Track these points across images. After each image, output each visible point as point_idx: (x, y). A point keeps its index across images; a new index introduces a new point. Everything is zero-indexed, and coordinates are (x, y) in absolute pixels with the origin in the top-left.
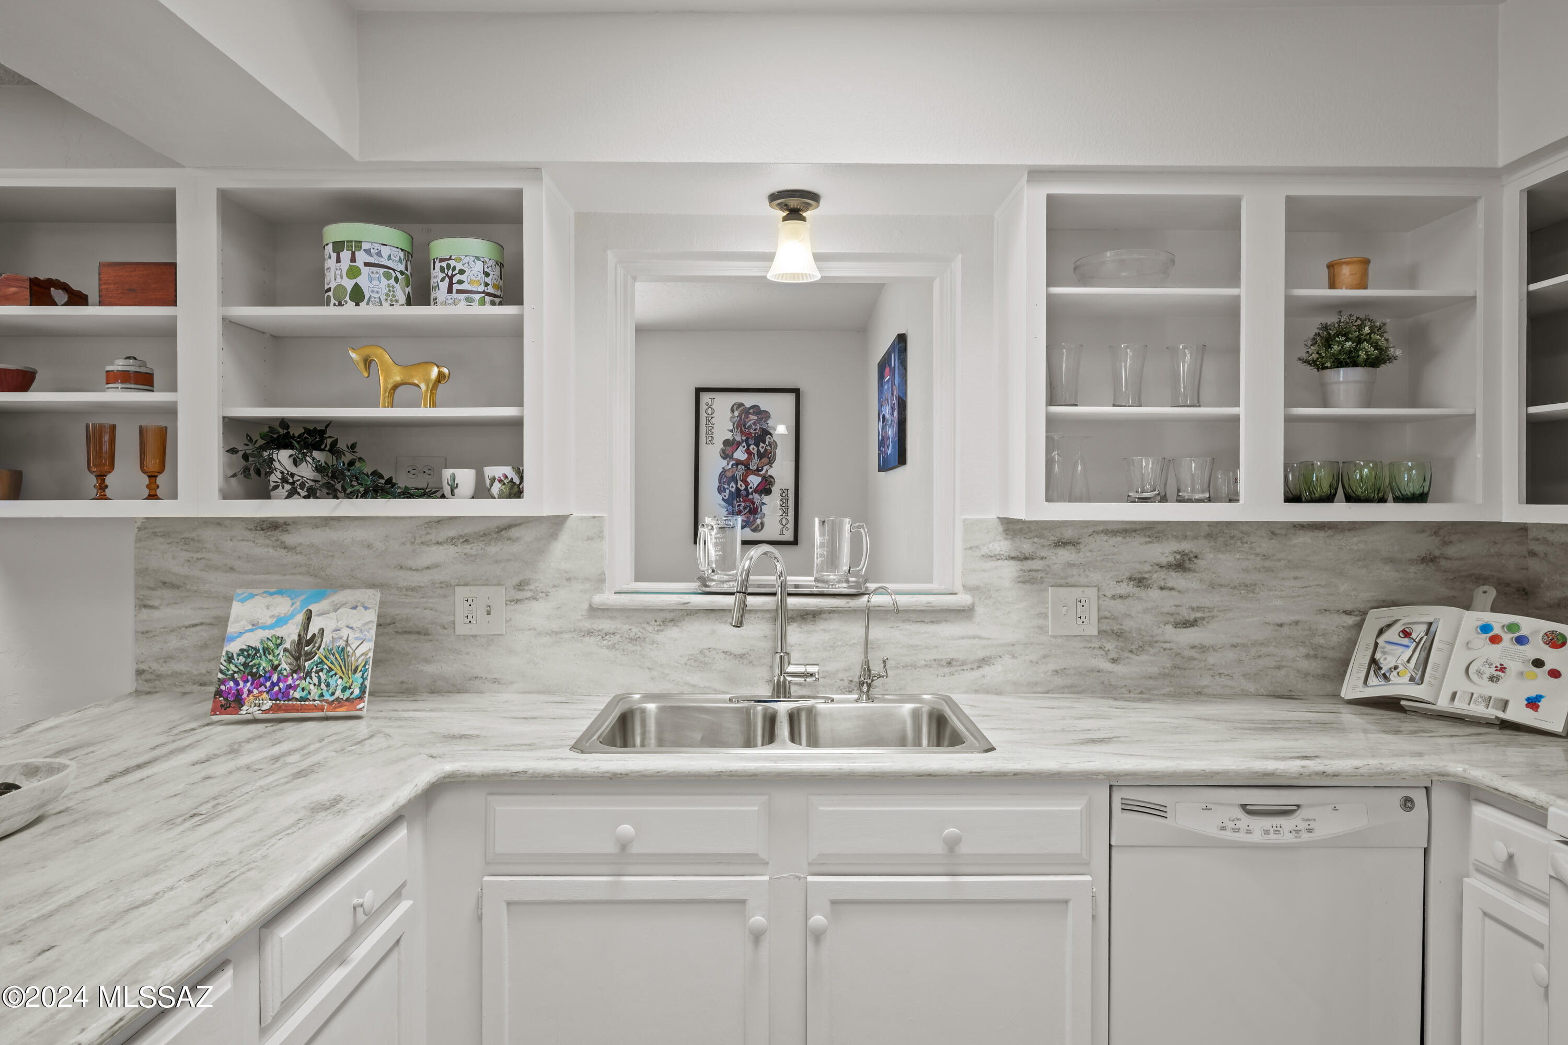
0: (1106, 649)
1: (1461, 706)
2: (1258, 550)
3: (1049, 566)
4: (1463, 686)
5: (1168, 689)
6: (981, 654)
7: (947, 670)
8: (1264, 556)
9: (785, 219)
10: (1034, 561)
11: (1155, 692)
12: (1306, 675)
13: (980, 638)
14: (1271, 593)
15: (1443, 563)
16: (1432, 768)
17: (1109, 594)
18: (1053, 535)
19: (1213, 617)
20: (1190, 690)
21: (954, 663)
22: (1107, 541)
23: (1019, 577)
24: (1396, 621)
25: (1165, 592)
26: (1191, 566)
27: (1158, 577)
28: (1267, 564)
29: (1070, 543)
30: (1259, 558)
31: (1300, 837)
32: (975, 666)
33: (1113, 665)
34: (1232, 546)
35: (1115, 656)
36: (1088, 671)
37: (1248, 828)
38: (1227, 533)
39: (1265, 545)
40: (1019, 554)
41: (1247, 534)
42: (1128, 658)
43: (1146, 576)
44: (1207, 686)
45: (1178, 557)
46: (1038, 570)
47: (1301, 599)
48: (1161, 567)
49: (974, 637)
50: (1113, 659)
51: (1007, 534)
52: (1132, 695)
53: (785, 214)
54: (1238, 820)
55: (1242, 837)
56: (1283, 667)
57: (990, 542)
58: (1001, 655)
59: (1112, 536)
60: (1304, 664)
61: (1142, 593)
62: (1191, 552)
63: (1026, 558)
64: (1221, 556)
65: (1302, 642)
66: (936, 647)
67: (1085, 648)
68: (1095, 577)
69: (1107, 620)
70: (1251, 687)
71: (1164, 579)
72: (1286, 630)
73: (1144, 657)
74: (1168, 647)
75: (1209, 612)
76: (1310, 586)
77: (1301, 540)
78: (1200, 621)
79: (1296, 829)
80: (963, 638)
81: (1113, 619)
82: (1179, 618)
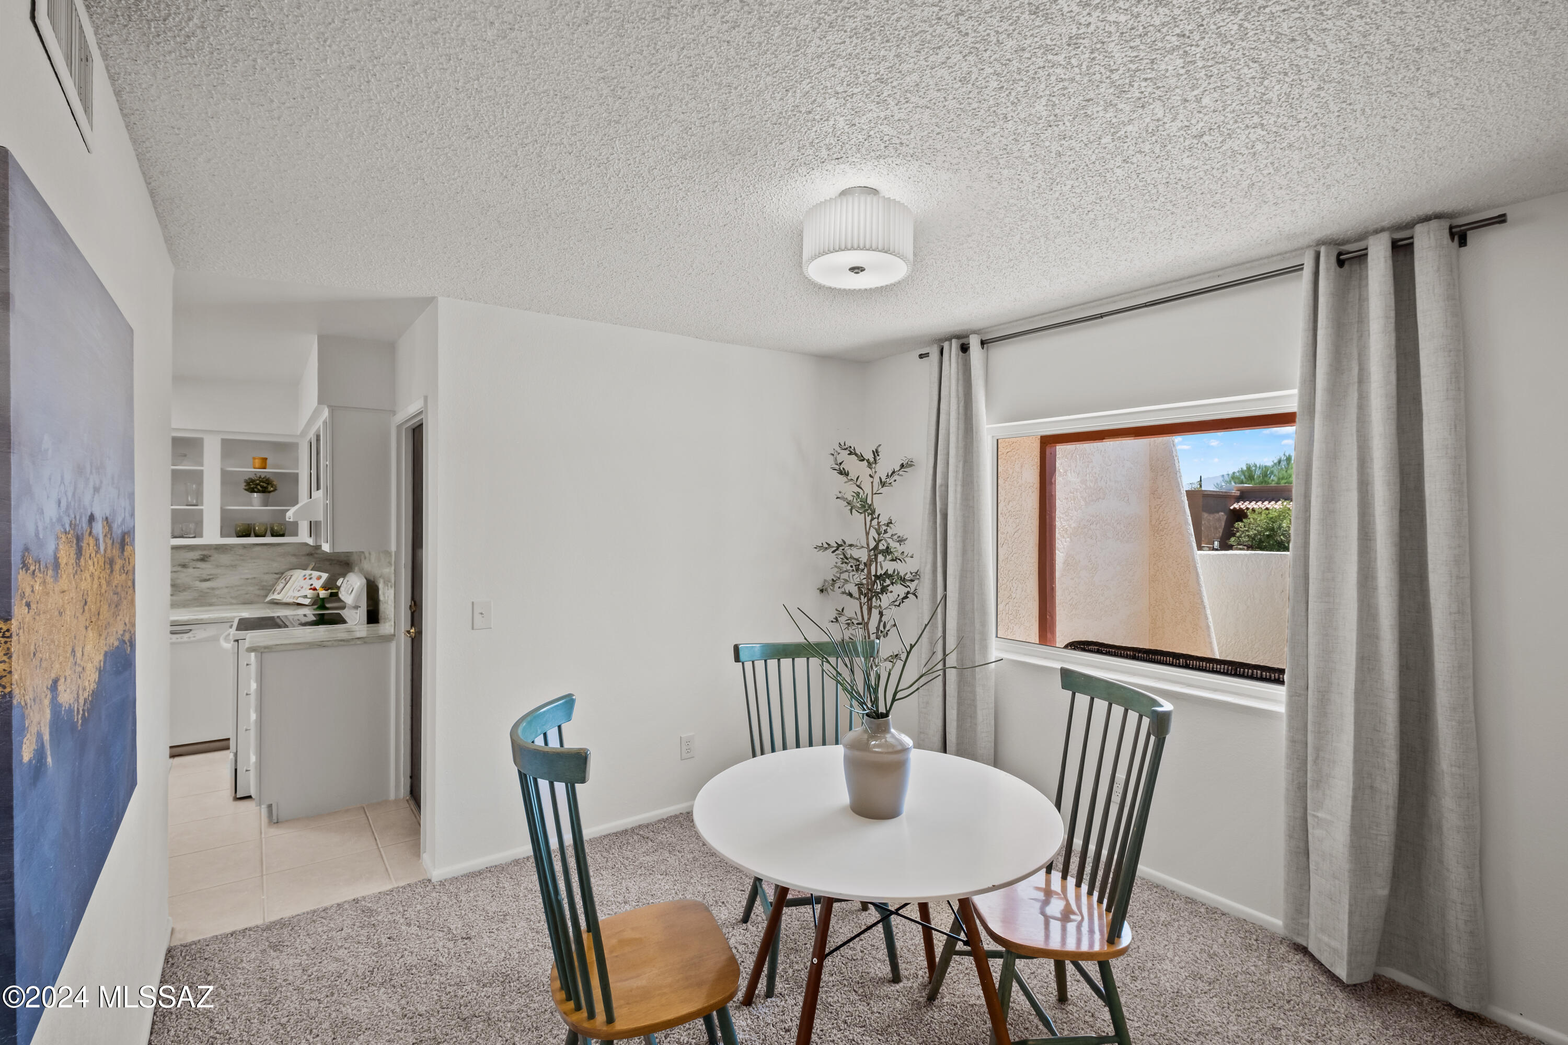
2: (238, 553)
8: (240, 555)
14: (243, 568)
15: (316, 555)
19: (218, 578)
25: (196, 570)
26: (207, 560)
27: (193, 564)
28: (241, 558)
30: (238, 556)
34: (226, 552)
35: (175, 594)
38: (223, 548)
39: (241, 551)
41: (233, 548)
42: (178, 593)
43: (189, 564)
45: (201, 556)
47: (255, 570)
48: (194, 561)
56: (249, 594)
60: (258, 592)
61: (185, 570)
62: (207, 554)
64: (221, 556)
65: (256, 584)
70: (234, 601)
71: (195, 565)
72: (249, 581)
73: (185, 593)
74: (197, 589)
75: (216, 576)
77: (257, 549)
78: (211, 579)
79: (190, 637)
82: (202, 578)
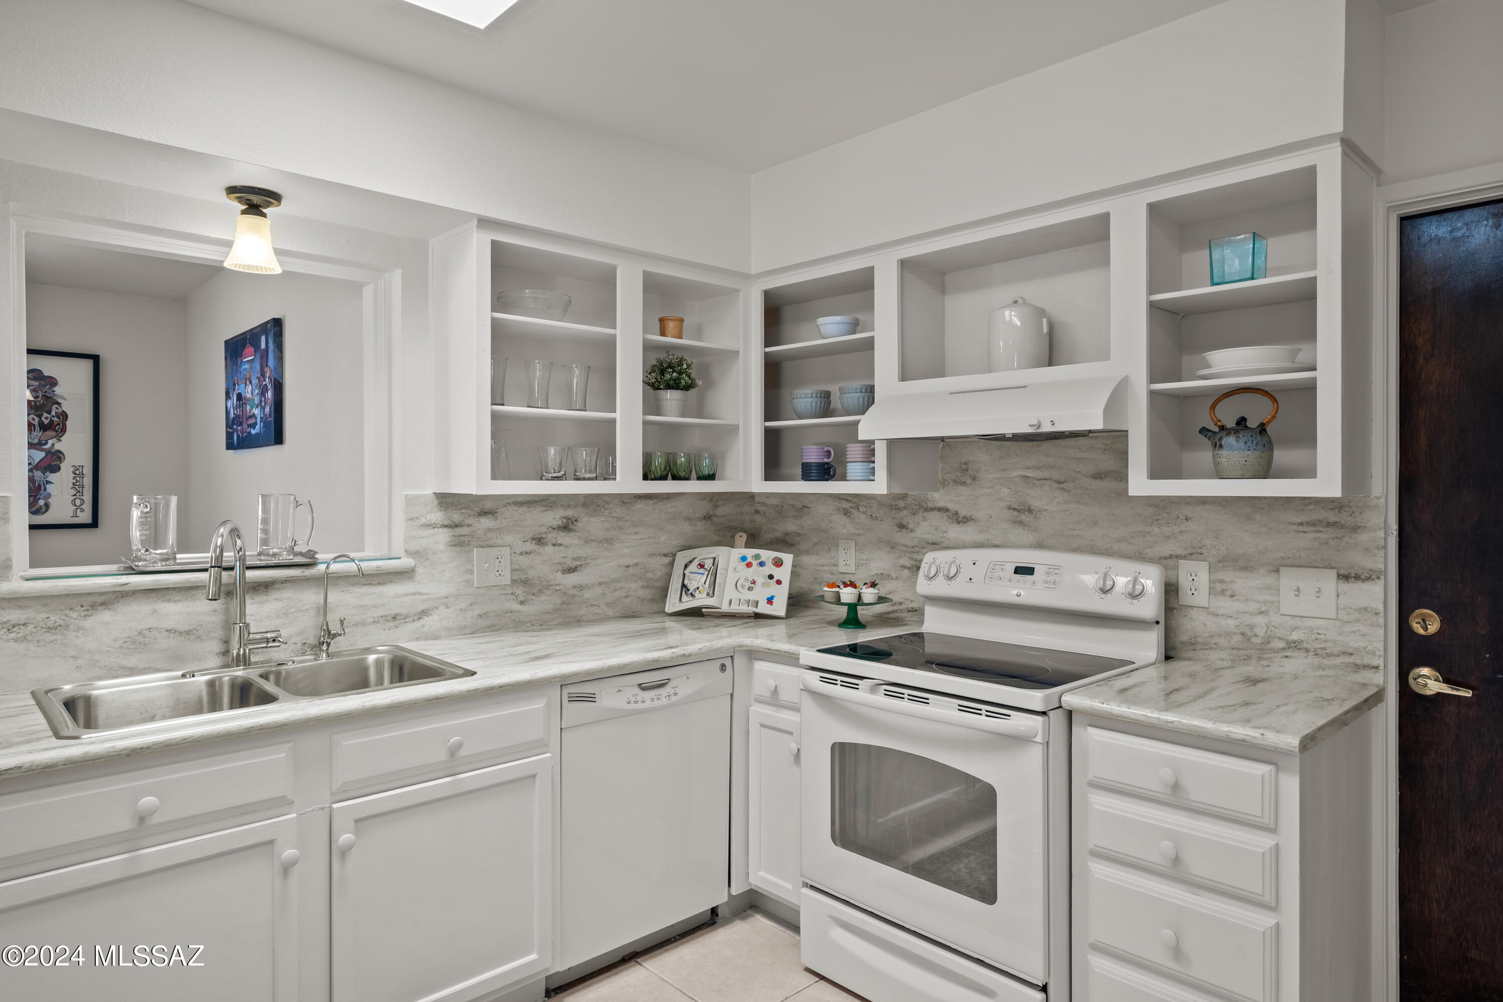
0: (516, 594)
1: (735, 608)
2: (615, 515)
3: (474, 532)
4: (735, 595)
5: (558, 620)
6: (421, 607)
7: (392, 624)
8: (618, 518)
9: (244, 212)
10: (463, 528)
11: (550, 623)
12: (643, 600)
13: (420, 594)
14: (622, 544)
15: (715, 519)
16: (736, 643)
17: (518, 552)
18: (477, 507)
19: (587, 564)
20: (573, 619)
21: (398, 617)
22: (516, 511)
23: (451, 541)
24: (695, 558)
25: (556, 548)
26: (572, 527)
27: (552, 536)
28: (620, 524)
29: (490, 512)
30: (614, 520)
31: (670, 699)
32: (416, 618)
33: (521, 606)
34: (599, 512)
35: (522, 599)
36: (504, 613)
37: (643, 699)
38: (595, 503)
39: (619, 511)
40: (450, 523)
41: (608, 503)
42: (531, 599)
43: (544, 536)
44: (583, 615)
45: (565, 521)
46: (466, 535)
47: (639, 547)
48: (554, 529)
49: (415, 594)
50: (521, 601)
51: (441, 507)
52: (535, 627)
53: (244, 207)
54: (637, 695)
55: (640, 706)
56: (629, 596)
57: (427, 514)
58: (437, 606)
59: (520, 507)
60: (642, 593)
61: (541, 549)
62: (573, 517)
63: (456, 526)
64: (592, 519)
65: (640, 578)
66: (383, 605)
67: (501, 594)
68: (508, 538)
69: (516, 572)
70: (611, 612)
71: (556, 538)
72: (631, 570)
73: (543, 598)
74: (558, 589)
75: (585, 560)
76: (645, 538)
77: (639, 506)
78: (579, 568)
79: (669, 694)
80: (406, 595)
81: (521, 571)
82: (565, 566)
